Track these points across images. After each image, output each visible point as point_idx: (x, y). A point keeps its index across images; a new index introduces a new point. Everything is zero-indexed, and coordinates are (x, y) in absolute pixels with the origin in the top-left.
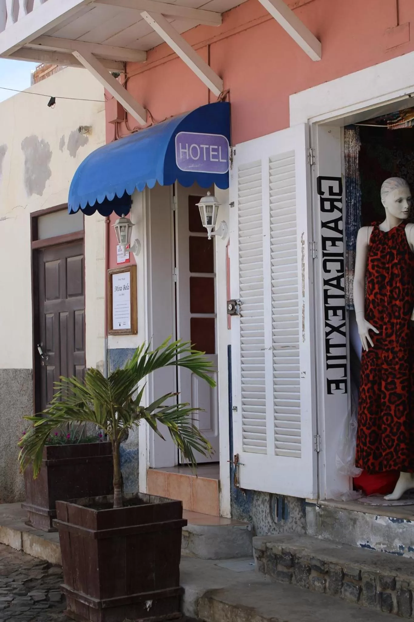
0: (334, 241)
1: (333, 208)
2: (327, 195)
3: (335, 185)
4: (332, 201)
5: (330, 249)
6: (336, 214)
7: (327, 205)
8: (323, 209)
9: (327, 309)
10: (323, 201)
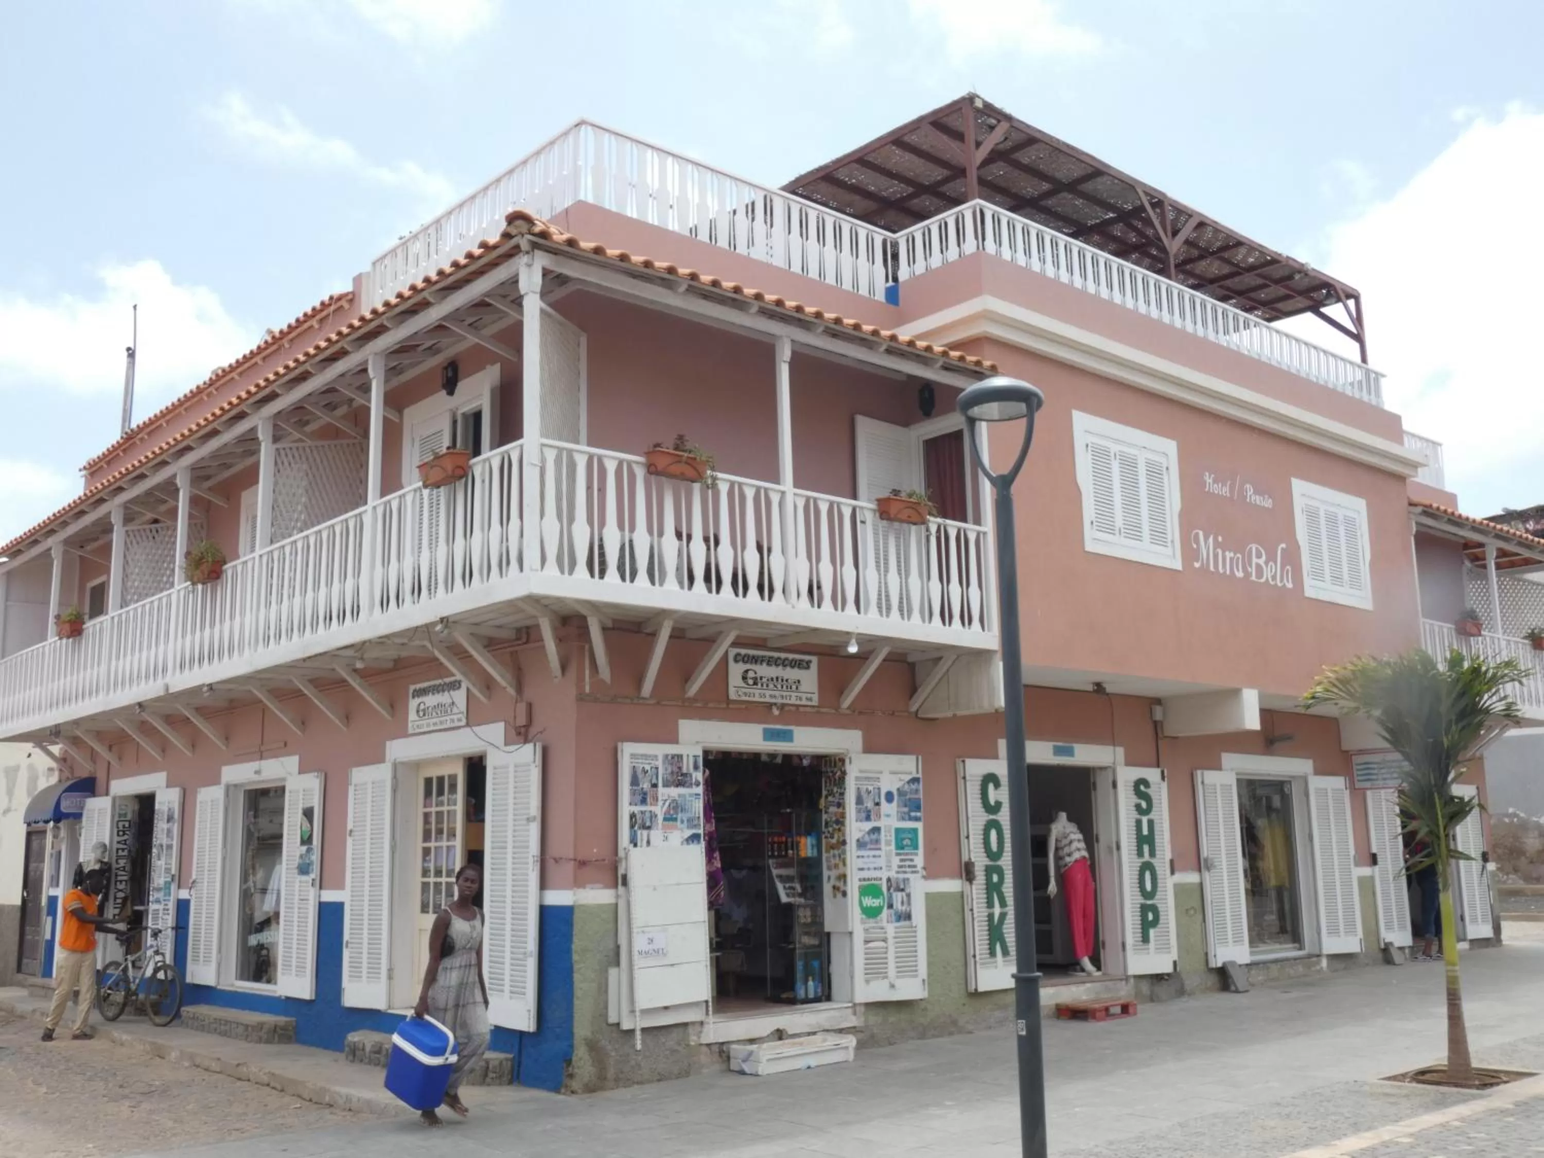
0: (123, 850)
1: (124, 835)
2: (121, 828)
3: (127, 825)
4: (124, 831)
5: (120, 853)
6: (126, 837)
7: (121, 833)
8: (118, 835)
9: (116, 882)
10: (118, 832)
